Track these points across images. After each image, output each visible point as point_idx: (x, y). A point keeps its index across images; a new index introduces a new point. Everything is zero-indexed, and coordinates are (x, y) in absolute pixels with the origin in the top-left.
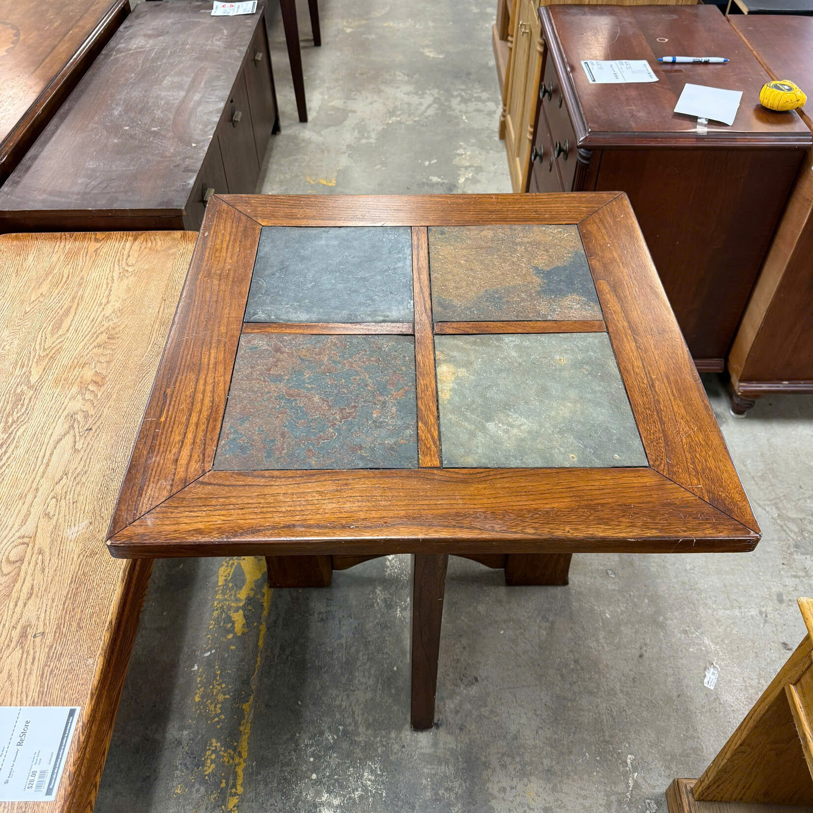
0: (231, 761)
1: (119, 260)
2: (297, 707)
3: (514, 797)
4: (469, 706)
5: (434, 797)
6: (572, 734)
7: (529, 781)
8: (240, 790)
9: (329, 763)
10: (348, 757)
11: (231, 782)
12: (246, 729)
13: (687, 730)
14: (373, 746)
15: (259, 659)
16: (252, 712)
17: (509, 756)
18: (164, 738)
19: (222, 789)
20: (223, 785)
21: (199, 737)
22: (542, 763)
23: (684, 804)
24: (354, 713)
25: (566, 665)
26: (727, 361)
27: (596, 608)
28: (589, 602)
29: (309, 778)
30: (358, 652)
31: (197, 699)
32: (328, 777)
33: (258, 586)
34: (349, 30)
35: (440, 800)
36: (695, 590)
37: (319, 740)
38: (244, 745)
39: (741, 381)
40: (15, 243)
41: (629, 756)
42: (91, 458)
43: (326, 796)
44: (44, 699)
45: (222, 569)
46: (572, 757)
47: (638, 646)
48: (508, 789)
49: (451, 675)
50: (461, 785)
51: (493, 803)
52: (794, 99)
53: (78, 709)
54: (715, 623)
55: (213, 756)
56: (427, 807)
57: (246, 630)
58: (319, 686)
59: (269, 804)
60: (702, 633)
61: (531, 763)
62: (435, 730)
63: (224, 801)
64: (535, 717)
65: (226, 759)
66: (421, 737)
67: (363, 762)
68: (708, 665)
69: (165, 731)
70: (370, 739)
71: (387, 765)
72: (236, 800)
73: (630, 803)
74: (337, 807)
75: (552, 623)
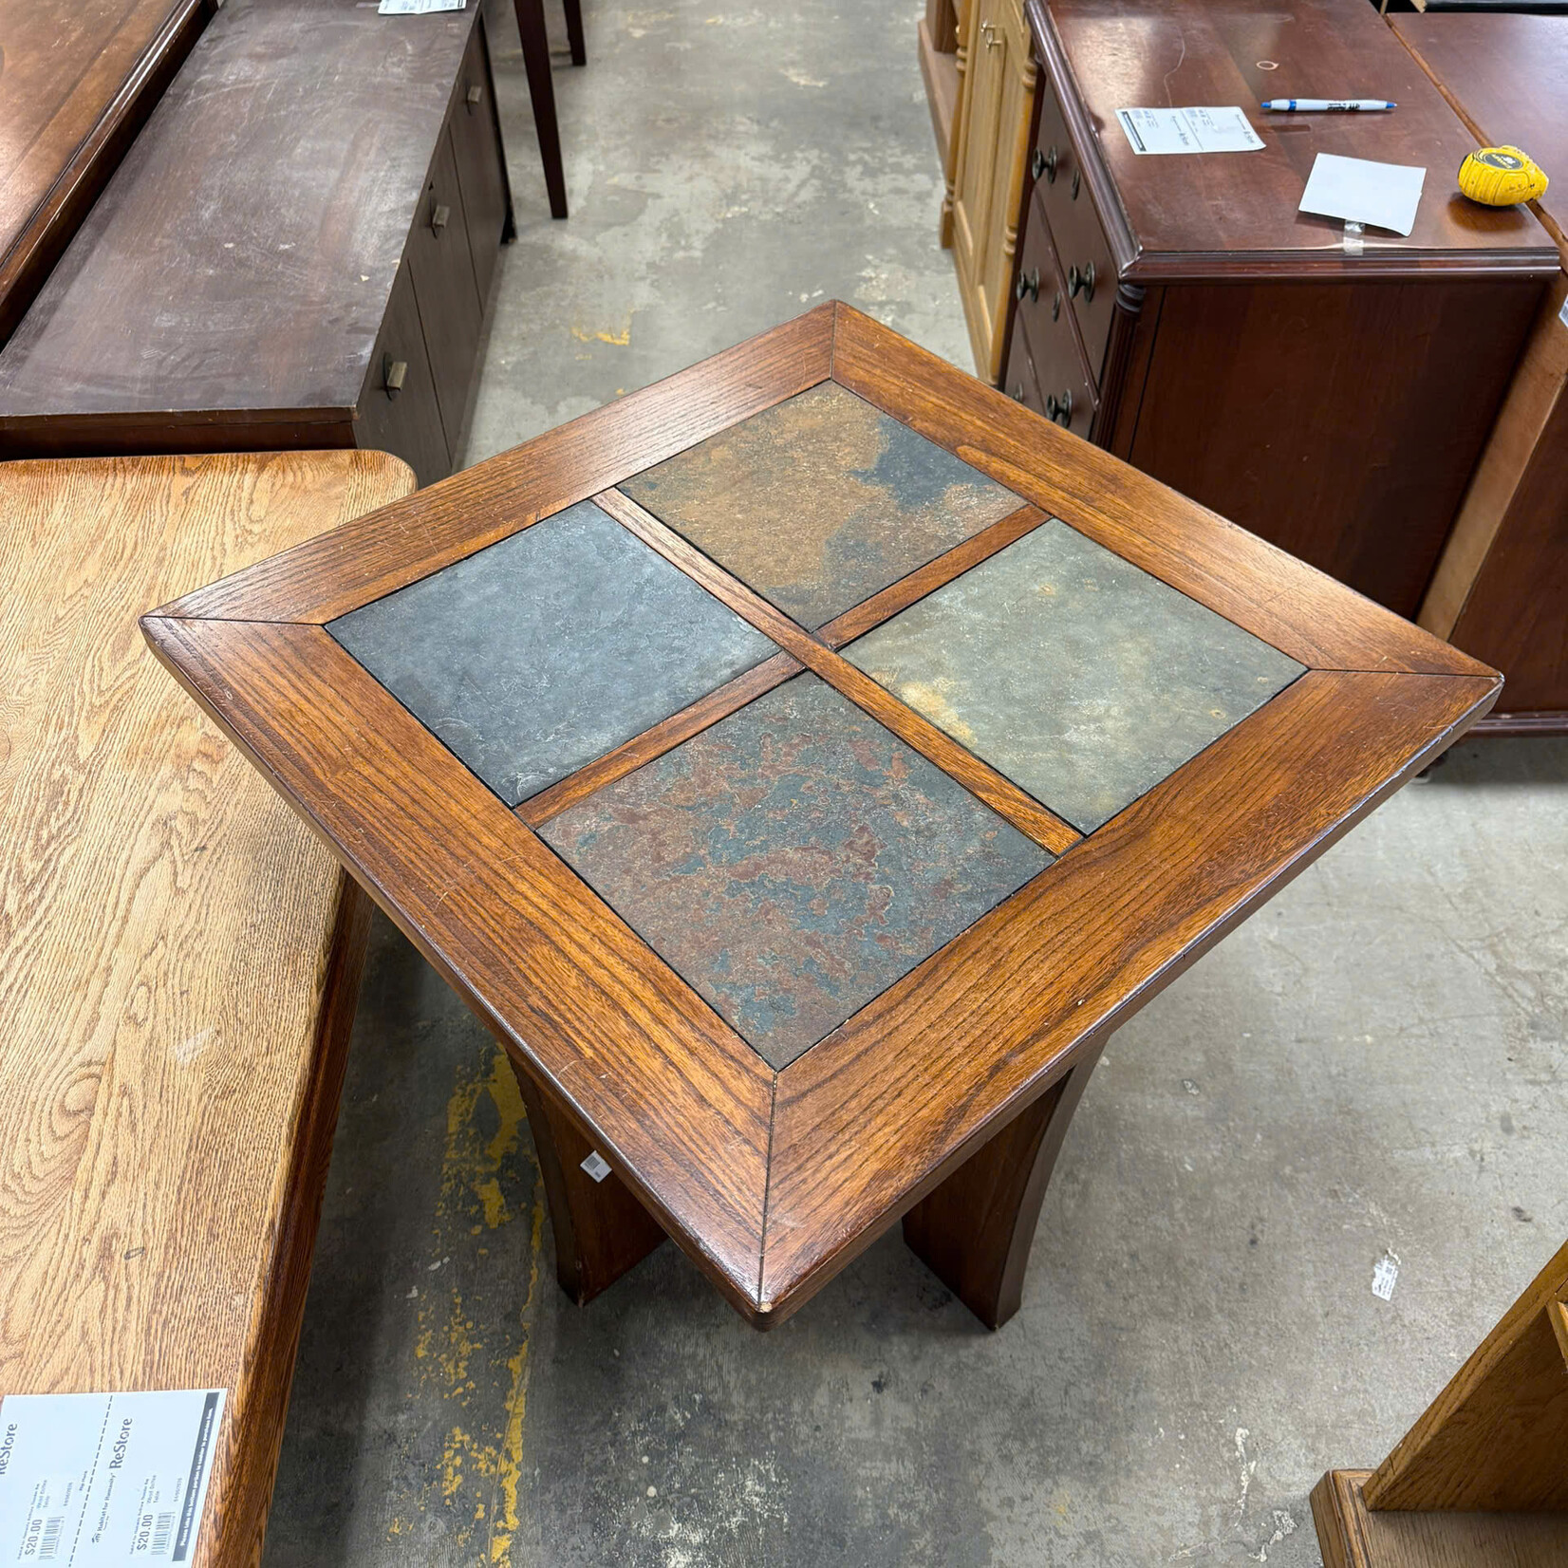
0: (493, 1469)
1: (232, 512)
2: (612, 1361)
3: (1030, 1515)
4: (937, 1348)
5: (880, 1522)
6: (1131, 1394)
7: (1056, 1483)
8: (513, 1522)
9: (679, 1464)
10: (714, 1451)
11: (495, 1508)
13: (1344, 1377)
14: (759, 1428)
16: (528, 1373)
17: (1015, 1438)
18: (361, 1428)
19: (478, 1521)
20: (480, 1514)
21: (430, 1424)
22: (1078, 1450)
23: (1348, 1519)
24: (720, 1368)
25: (1115, 1264)
27: (1166, 1153)
28: (1153, 1142)
29: (643, 1494)
31: (421, 1353)
32: (679, 1491)
33: (524, 1131)
34: (638, 33)
35: (891, 1528)
36: (1348, 1113)
37: (656, 1422)
38: (515, 1437)
40: (25, 479)
41: (1240, 1431)
42: (209, 905)
43: (676, 1527)
44: (154, 1376)
45: (455, 1101)
46: (1134, 1436)
47: (1246, 1224)
48: (1018, 1500)
49: (900, 1290)
50: (928, 1497)
51: (990, 1528)
52: (1525, 184)
53: (223, 1394)
54: (1387, 1174)
55: (458, 1461)
56: (867, 1540)
57: (506, 1217)
58: (651, 1320)
59: (569, 1547)
60: (1365, 1194)
61: (1059, 1450)
62: (874, 1395)
63: (484, 1545)
64: (1061, 1364)
65: (482, 1465)
66: (849, 1409)
67: (742, 1459)
68: (1379, 1254)
69: (362, 1417)
70: (753, 1417)
71: (788, 1465)
72: (506, 1542)
73: (1245, 1519)
74: (698, 1548)
75: (1084, 1184)
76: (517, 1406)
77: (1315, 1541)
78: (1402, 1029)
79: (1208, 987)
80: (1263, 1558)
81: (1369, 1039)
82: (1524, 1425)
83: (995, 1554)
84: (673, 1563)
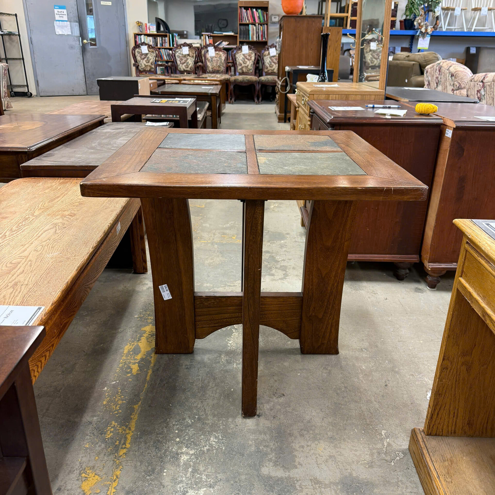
0: (124, 432)
2: (169, 407)
3: (310, 450)
4: (279, 407)
5: (257, 450)
6: (345, 421)
7: (319, 442)
8: (128, 446)
9: (188, 433)
10: (200, 430)
11: (122, 442)
12: (135, 417)
13: (419, 419)
14: (217, 425)
15: (146, 385)
16: (140, 409)
17: (305, 430)
18: (81, 421)
19: (116, 445)
20: (117, 443)
21: (104, 420)
22: (327, 434)
24: (205, 410)
25: (340, 389)
26: (420, 256)
27: (356, 364)
28: (352, 362)
29: (174, 440)
30: (209, 382)
31: (105, 403)
32: (187, 440)
33: (148, 354)
35: (261, 452)
36: (416, 357)
37: (182, 422)
38: (133, 425)
39: (429, 262)
41: (383, 431)
43: (185, 449)
44: (22, 303)
45: (127, 346)
46: (347, 431)
47: (383, 381)
48: (306, 446)
49: (268, 393)
50: (274, 444)
51: (296, 453)
53: (43, 308)
55: (112, 430)
56: (252, 455)
57: (139, 372)
58: (183, 397)
59: (147, 453)
60: (423, 376)
61: (320, 434)
62: (257, 418)
63: (117, 451)
64: (321, 413)
65: (120, 431)
66: (248, 421)
67: (210, 433)
68: (428, 390)
69: (81, 417)
70: (215, 422)
71: (225, 434)
72: (125, 451)
73: (386, 453)
74: (192, 455)
75: (330, 371)
77: (411, 460)
78: (432, 340)
79: (369, 329)
80: (393, 464)
81: (421, 342)
82: (467, 370)
83: (297, 460)
84: (182, 459)
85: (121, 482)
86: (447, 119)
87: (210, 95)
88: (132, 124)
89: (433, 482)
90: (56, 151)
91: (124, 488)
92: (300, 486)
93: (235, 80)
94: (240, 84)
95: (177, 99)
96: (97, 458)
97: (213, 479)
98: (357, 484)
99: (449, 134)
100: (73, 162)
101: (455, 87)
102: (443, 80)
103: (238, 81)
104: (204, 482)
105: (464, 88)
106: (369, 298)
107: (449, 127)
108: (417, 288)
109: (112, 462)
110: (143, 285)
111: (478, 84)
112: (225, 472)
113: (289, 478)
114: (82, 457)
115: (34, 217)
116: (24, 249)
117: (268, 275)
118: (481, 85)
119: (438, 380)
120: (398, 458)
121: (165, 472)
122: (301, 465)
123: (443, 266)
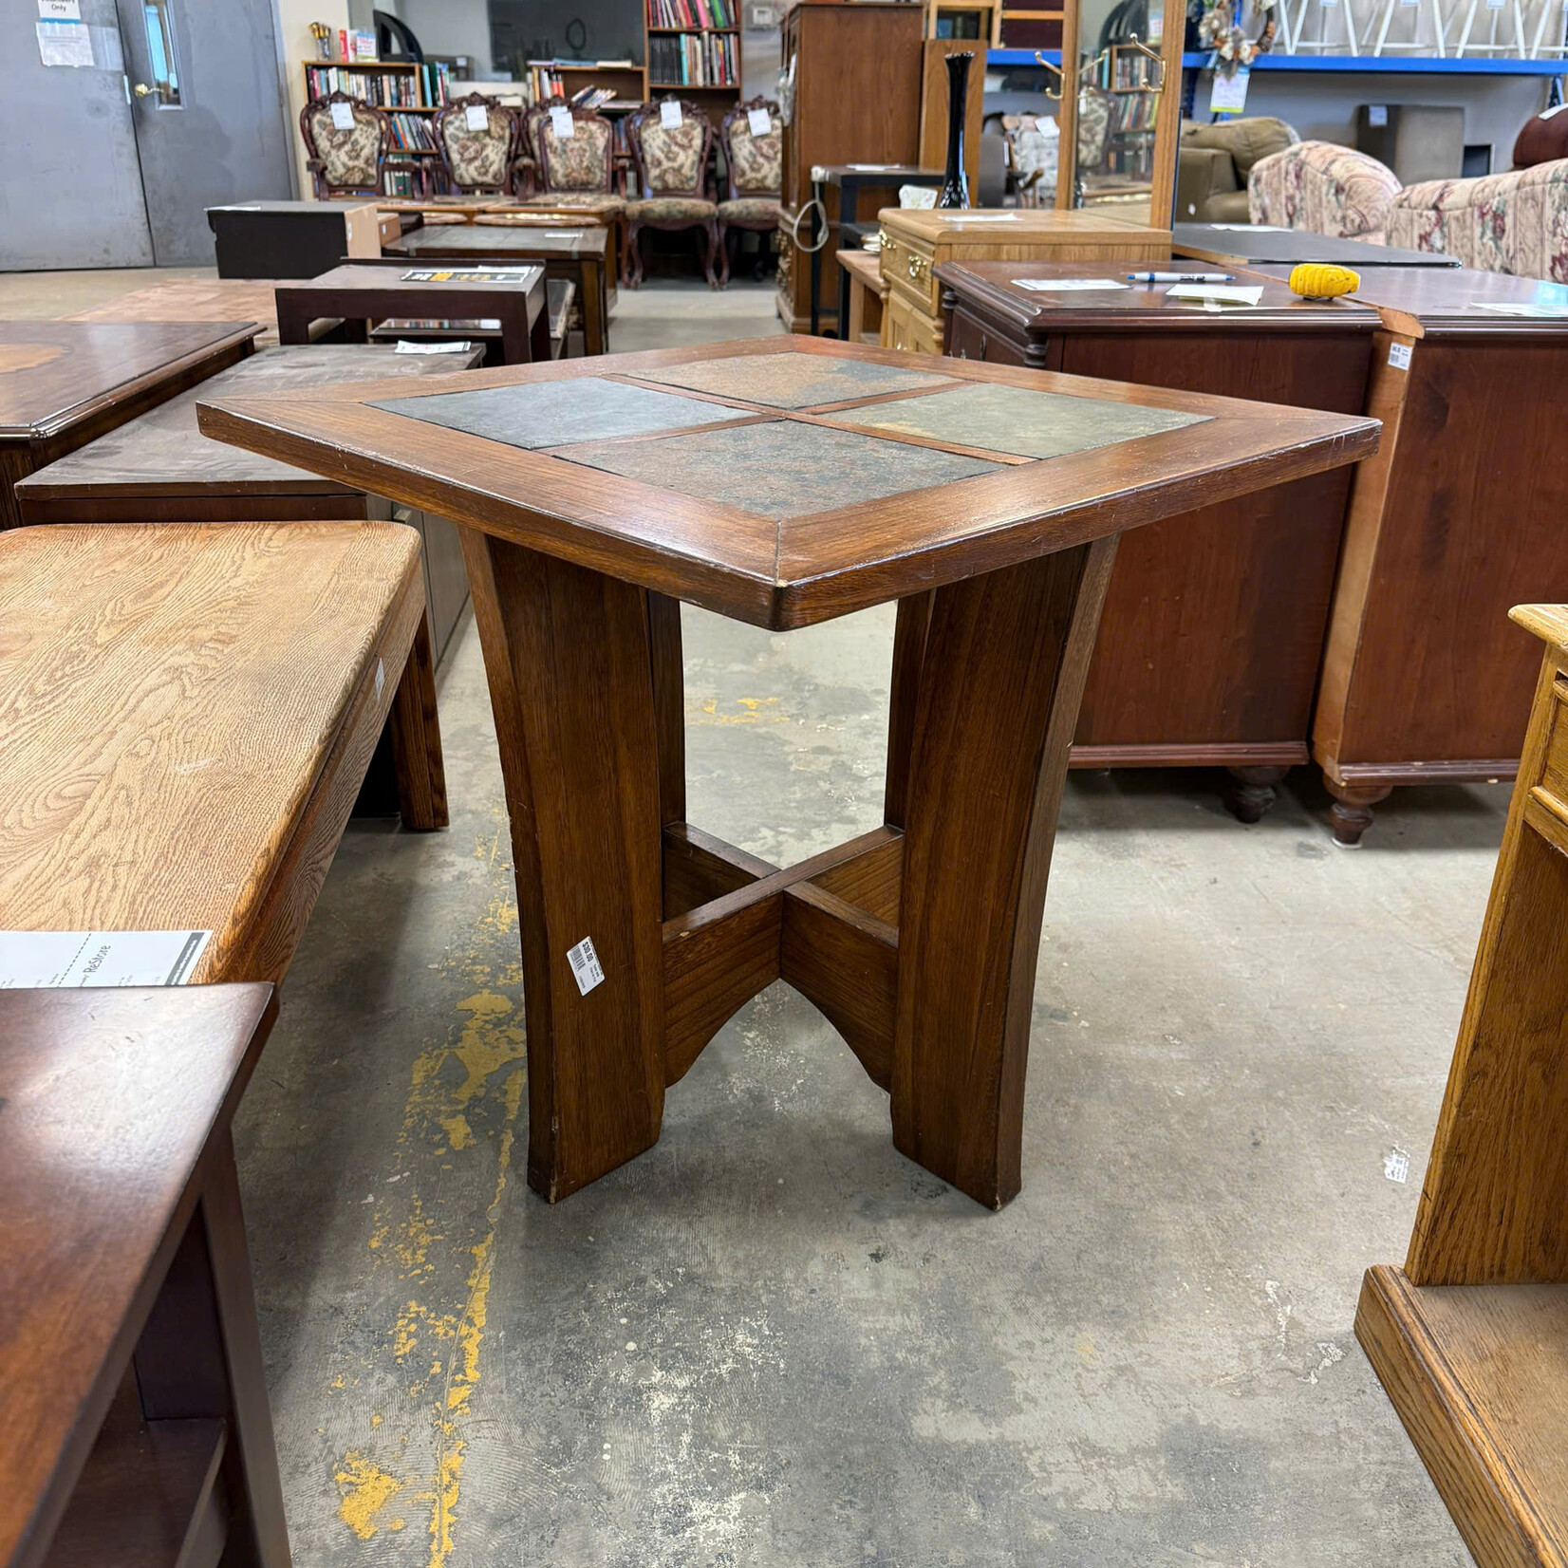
0: (452, 1333)
1: (252, 544)
2: (585, 1245)
3: (1053, 1354)
4: (936, 1227)
5: (888, 1365)
6: (1148, 1258)
7: (1078, 1328)
8: (473, 1375)
9: (661, 1324)
10: (700, 1312)
11: (453, 1364)
13: (1371, 1240)
14: (748, 1293)
16: (493, 1257)
17: (1029, 1294)
18: (304, 1305)
19: (434, 1376)
20: (437, 1369)
21: (382, 1299)
22: (1099, 1302)
24: (704, 1247)
25: (1116, 1162)
26: (1311, 744)
27: (1155, 1084)
28: (1141, 1077)
29: (622, 1350)
30: (701, 1162)
31: (375, 1244)
32: (661, 1345)
33: (492, 1082)
35: (900, 1369)
36: (1333, 1054)
37: (635, 1291)
38: (478, 1307)
39: (1341, 762)
41: (1269, 1283)
42: (215, 704)
43: (659, 1374)
45: (419, 1062)
46: (1158, 1290)
47: (1247, 1131)
48: (1038, 1344)
49: (893, 1186)
50: (939, 1343)
51: (1010, 1366)
53: (208, 934)
54: (1381, 1095)
55: (413, 1328)
56: (874, 1379)
57: (473, 1142)
58: (628, 1213)
59: (538, 1394)
60: (1362, 1109)
61: (1077, 1303)
62: (873, 1264)
63: (440, 1394)
64: (1071, 1237)
65: (440, 1331)
66: (845, 1275)
67: (731, 1317)
68: (1385, 1151)
69: (305, 1294)
70: (741, 1284)
71: (781, 1320)
72: (465, 1392)
73: (1288, 1350)
74: (685, 1390)
75: (1076, 1107)
76: (482, 1283)
77: (1368, 1366)
78: (1373, 1000)
79: (1177, 974)
80: (1314, 1381)
81: (1342, 1006)
82: (1545, 1076)
83: (1019, 1386)
84: (656, 1404)
85: (468, 1491)
86: (1392, 313)
87: (576, 257)
88: (349, 350)
89: (1457, 1424)
90: (121, 436)
91: (481, 1509)
92: (1041, 1466)
93: (643, 214)
94: (659, 226)
95: (481, 269)
96: (377, 1420)
97: (762, 1462)
98: (1216, 1450)
99: (1401, 357)
100: (190, 472)
101: (1349, 225)
102: (1309, 205)
103: (652, 215)
104: (736, 1475)
105: (1377, 228)
106: (1162, 879)
107: (1402, 338)
108: (1301, 845)
109: (428, 1431)
110: (441, 866)
111: (1421, 216)
112: (797, 1439)
113: (1002, 1444)
114: (328, 1421)
115: (98, 650)
116: (91, 750)
117: (837, 821)
118: (1433, 219)
119: (1455, 1111)
120: (1327, 1362)
121: (606, 1451)
122: (1034, 1401)
123: (1385, 771)
